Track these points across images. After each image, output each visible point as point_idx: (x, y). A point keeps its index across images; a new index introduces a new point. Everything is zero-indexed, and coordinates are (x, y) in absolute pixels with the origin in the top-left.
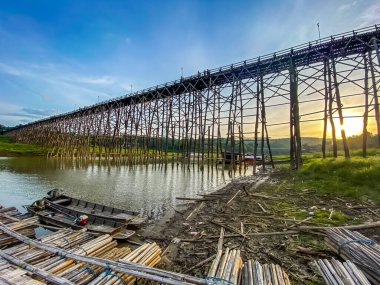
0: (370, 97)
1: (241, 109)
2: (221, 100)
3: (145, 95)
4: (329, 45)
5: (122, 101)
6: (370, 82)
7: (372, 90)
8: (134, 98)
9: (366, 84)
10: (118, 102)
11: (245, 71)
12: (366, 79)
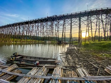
0: (98, 27)
1: (65, 28)
2: (59, 25)
3: (34, 21)
4: (90, 12)
5: (25, 22)
6: (98, 23)
7: (98, 25)
8: (30, 22)
9: (97, 23)
10: (24, 23)
11: (67, 16)
12: (97, 22)
